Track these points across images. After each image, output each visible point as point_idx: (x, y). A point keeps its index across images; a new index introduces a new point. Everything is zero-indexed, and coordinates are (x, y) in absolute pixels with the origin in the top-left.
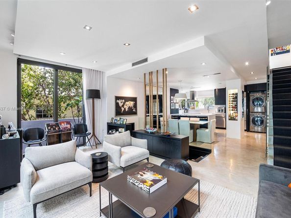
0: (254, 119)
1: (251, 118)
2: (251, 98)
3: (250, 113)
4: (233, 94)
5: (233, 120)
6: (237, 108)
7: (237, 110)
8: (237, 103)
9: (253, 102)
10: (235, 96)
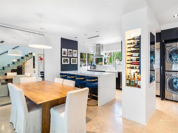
0: (171, 81)
1: (167, 80)
2: (168, 49)
3: (166, 73)
4: (133, 39)
5: (133, 86)
6: (139, 64)
7: (140, 68)
8: (139, 56)
9: (170, 57)
10: (136, 41)
